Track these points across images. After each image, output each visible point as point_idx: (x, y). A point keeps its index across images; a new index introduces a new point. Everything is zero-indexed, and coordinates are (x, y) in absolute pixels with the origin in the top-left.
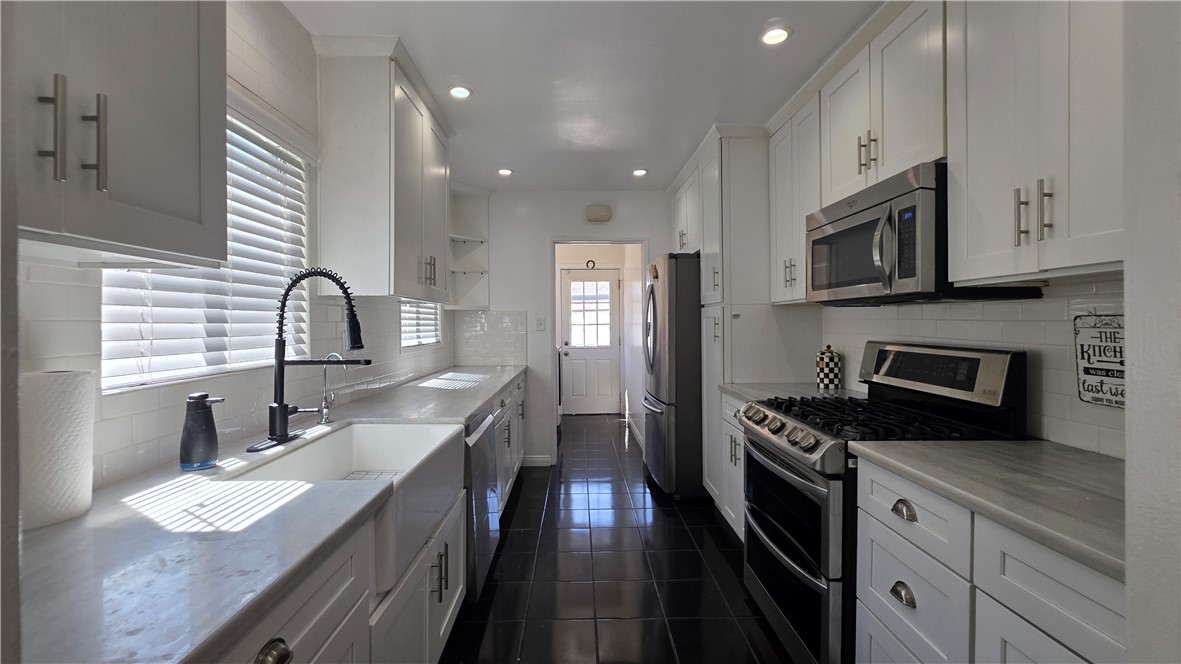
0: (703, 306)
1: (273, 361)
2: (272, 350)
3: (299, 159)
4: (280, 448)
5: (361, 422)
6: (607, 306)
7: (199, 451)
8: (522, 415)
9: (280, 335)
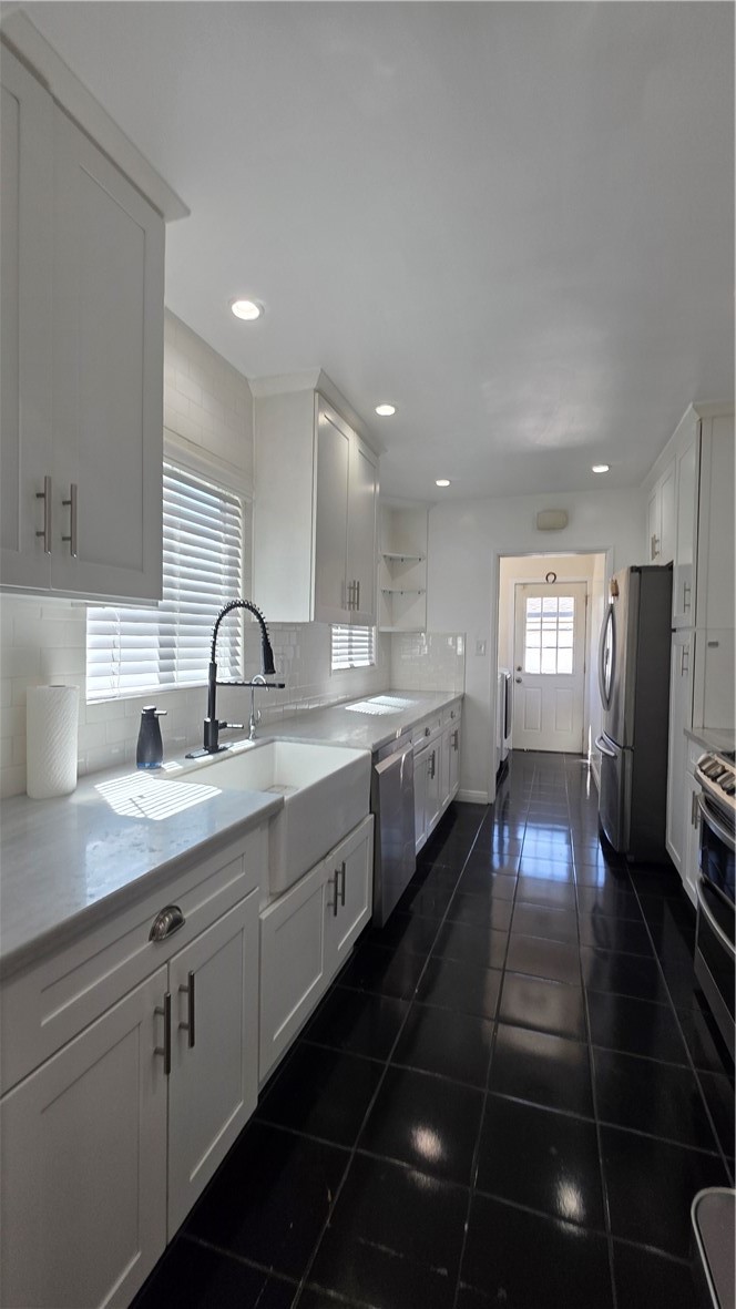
0: (674, 630)
1: (207, 682)
2: (206, 672)
3: (237, 498)
4: (211, 757)
5: (282, 741)
6: (571, 626)
7: (149, 754)
8: (456, 746)
9: (213, 659)
